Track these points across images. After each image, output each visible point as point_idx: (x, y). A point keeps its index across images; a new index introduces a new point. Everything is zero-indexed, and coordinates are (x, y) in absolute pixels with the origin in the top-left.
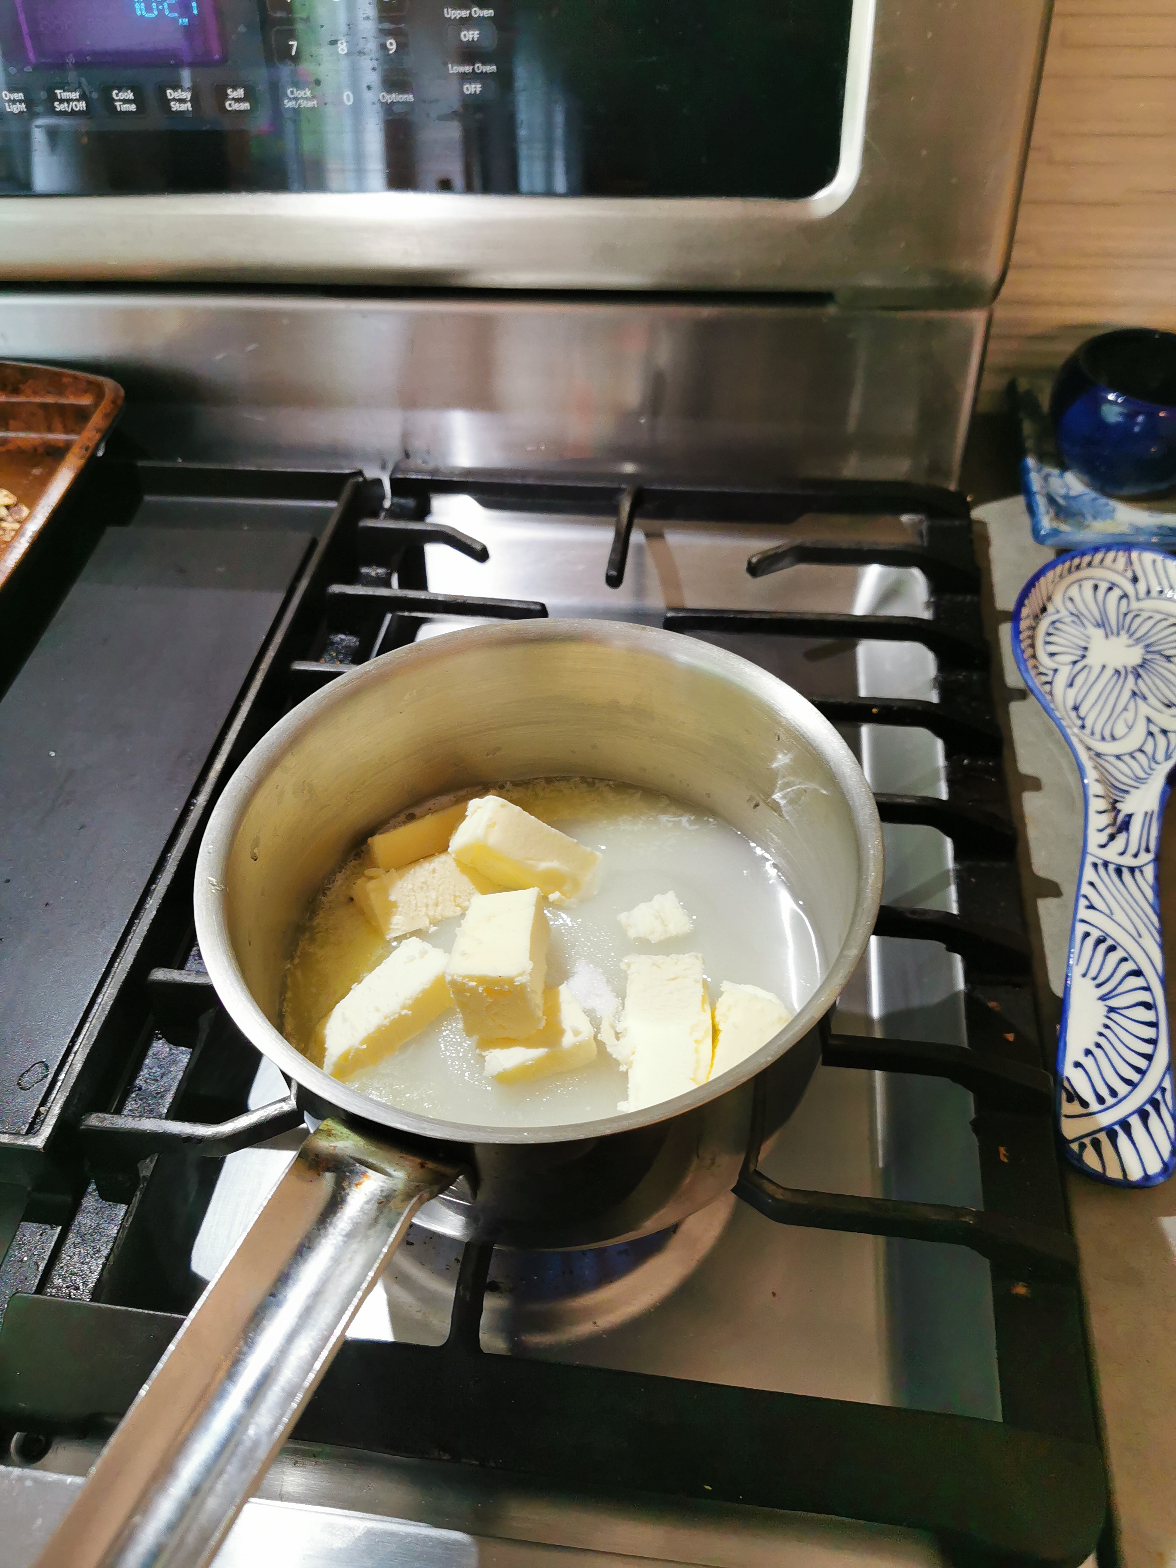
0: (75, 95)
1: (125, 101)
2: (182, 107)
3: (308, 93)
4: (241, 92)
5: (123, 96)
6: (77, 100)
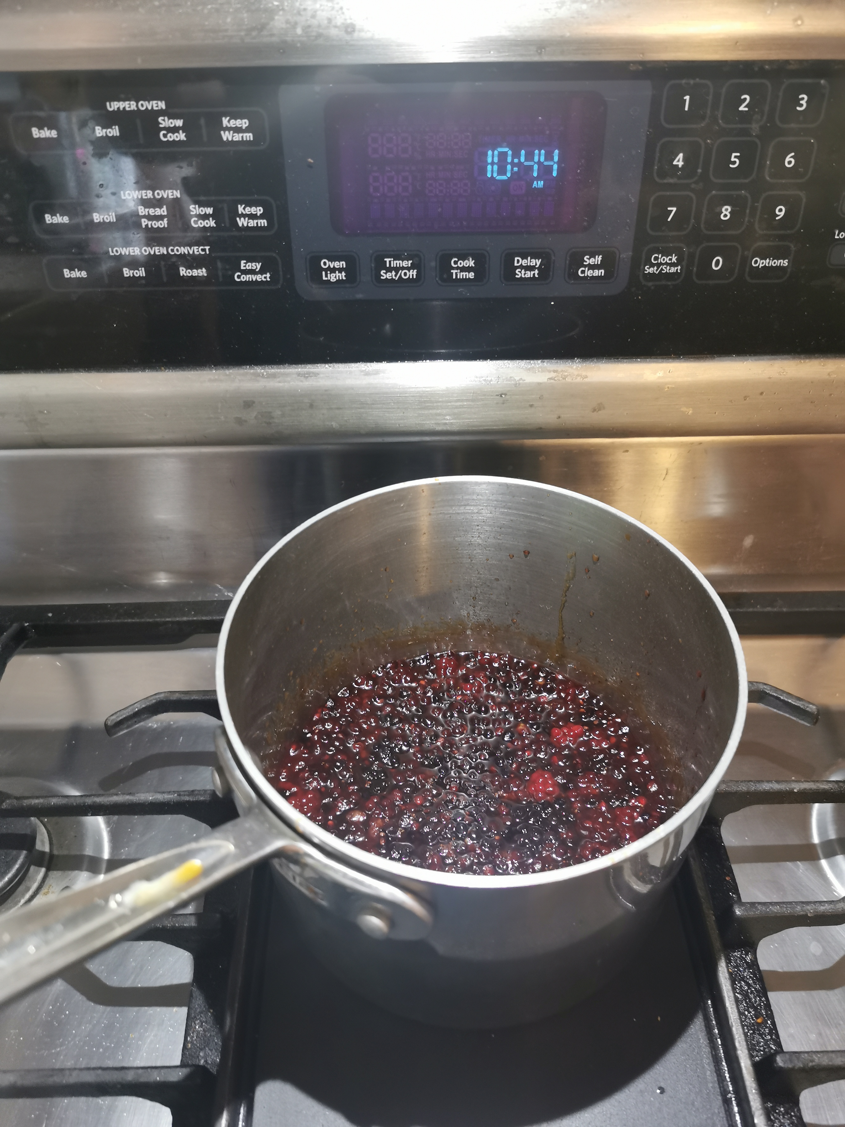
0: (407, 263)
1: (463, 269)
2: (529, 274)
3: (674, 259)
4: (598, 259)
5: (461, 264)
6: (408, 269)
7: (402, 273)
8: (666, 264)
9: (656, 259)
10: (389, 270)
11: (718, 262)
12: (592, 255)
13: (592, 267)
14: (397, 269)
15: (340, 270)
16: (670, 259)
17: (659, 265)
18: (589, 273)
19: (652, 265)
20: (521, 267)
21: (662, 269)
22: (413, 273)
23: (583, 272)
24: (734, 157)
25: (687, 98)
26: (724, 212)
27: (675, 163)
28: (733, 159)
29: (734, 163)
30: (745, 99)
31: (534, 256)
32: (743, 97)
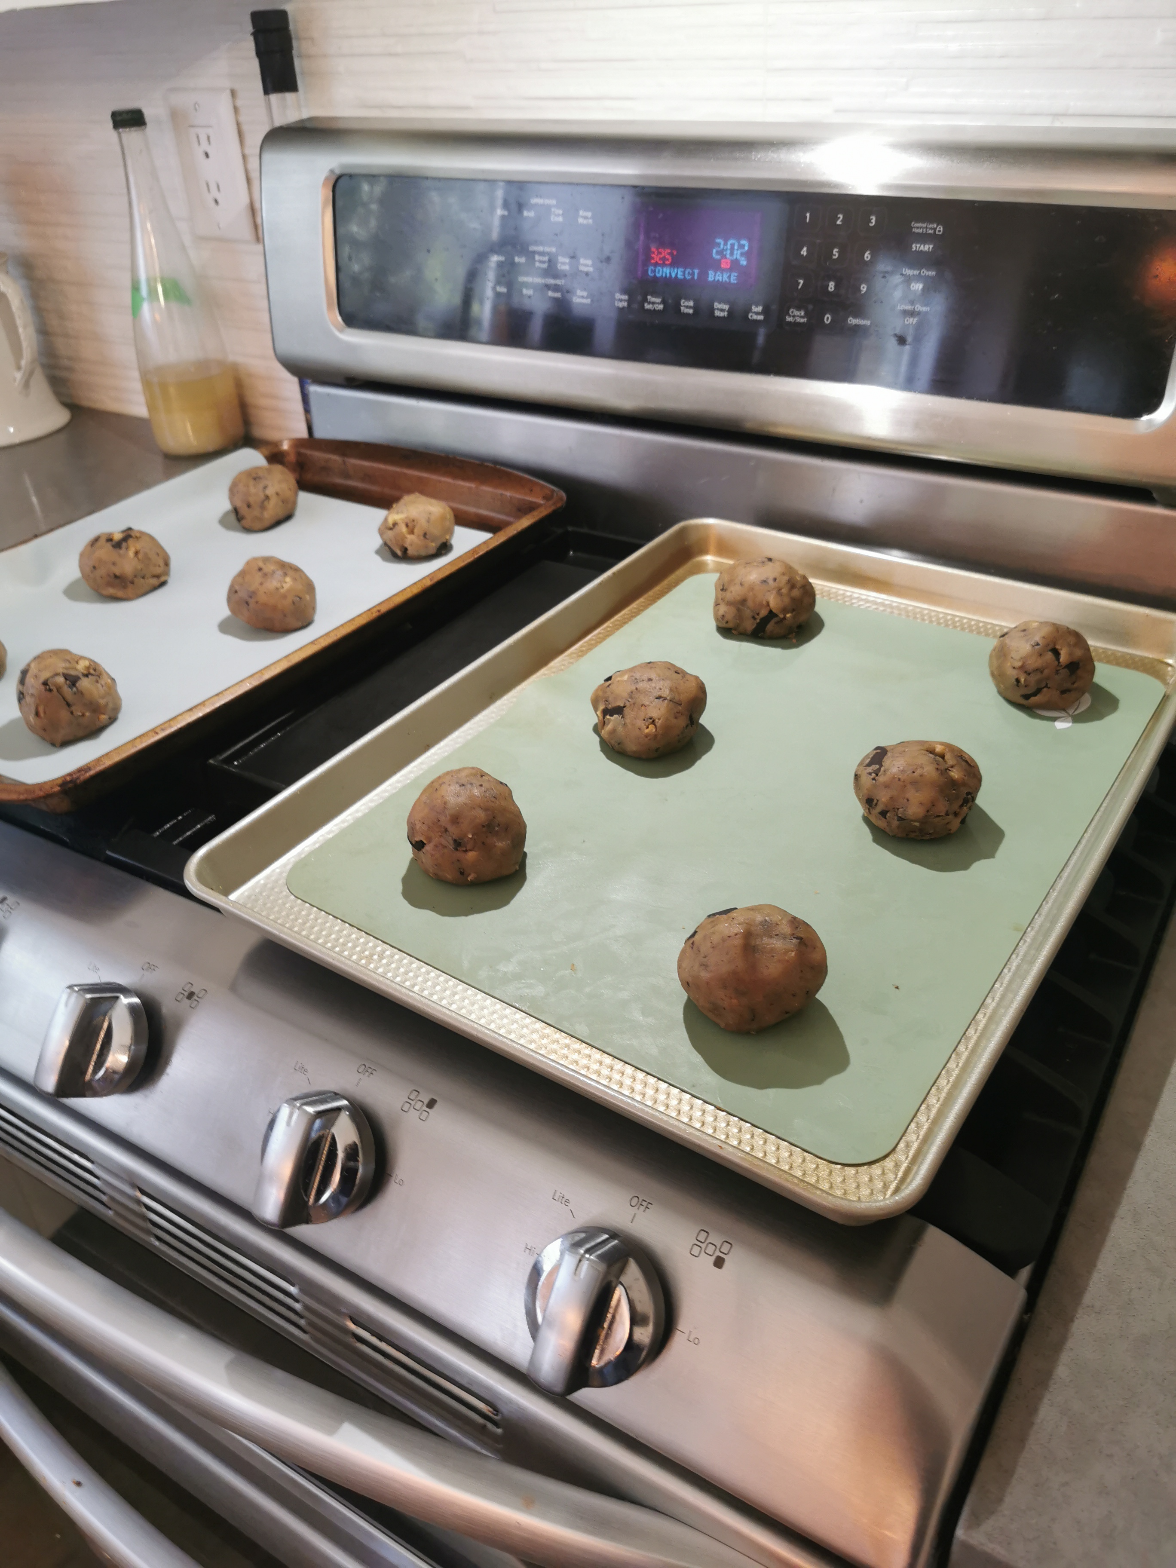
0: (659, 300)
1: (687, 307)
2: (722, 314)
3: (803, 313)
4: (760, 309)
5: (687, 303)
6: (659, 304)
7: (655, 306)
8: (798, 316)
9: (792, 312)
10: (649, 303)
11: (828, 318)
12: (757, 306)
13: (757, 313)
14: (653, 303)
15: (625, 301)
16: (801, 314)
17: (794, 316)
18: (755, 317)
19: (790, 316)
20: (718, 309)
21: (796, 320)
22: (661, 307)
23: (751, 316)
24: (835, 251)
25: (808, 215)
26: (833, 287)
27: (802, 253)
28: (834, 253)
29: (835, 255)
30: (840, 218)
31: (725, 303)
32: (839, 216)
